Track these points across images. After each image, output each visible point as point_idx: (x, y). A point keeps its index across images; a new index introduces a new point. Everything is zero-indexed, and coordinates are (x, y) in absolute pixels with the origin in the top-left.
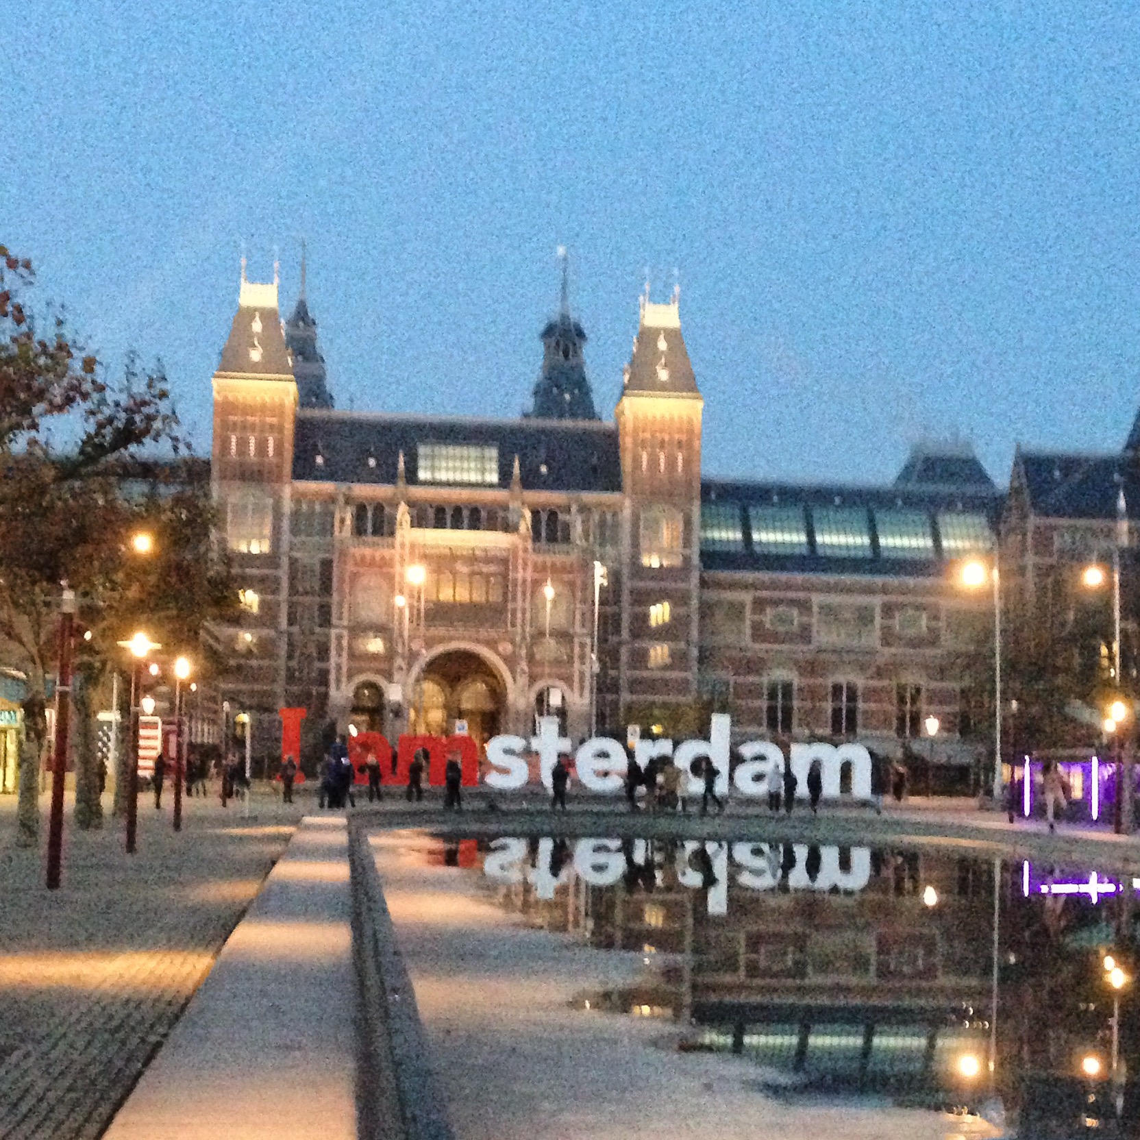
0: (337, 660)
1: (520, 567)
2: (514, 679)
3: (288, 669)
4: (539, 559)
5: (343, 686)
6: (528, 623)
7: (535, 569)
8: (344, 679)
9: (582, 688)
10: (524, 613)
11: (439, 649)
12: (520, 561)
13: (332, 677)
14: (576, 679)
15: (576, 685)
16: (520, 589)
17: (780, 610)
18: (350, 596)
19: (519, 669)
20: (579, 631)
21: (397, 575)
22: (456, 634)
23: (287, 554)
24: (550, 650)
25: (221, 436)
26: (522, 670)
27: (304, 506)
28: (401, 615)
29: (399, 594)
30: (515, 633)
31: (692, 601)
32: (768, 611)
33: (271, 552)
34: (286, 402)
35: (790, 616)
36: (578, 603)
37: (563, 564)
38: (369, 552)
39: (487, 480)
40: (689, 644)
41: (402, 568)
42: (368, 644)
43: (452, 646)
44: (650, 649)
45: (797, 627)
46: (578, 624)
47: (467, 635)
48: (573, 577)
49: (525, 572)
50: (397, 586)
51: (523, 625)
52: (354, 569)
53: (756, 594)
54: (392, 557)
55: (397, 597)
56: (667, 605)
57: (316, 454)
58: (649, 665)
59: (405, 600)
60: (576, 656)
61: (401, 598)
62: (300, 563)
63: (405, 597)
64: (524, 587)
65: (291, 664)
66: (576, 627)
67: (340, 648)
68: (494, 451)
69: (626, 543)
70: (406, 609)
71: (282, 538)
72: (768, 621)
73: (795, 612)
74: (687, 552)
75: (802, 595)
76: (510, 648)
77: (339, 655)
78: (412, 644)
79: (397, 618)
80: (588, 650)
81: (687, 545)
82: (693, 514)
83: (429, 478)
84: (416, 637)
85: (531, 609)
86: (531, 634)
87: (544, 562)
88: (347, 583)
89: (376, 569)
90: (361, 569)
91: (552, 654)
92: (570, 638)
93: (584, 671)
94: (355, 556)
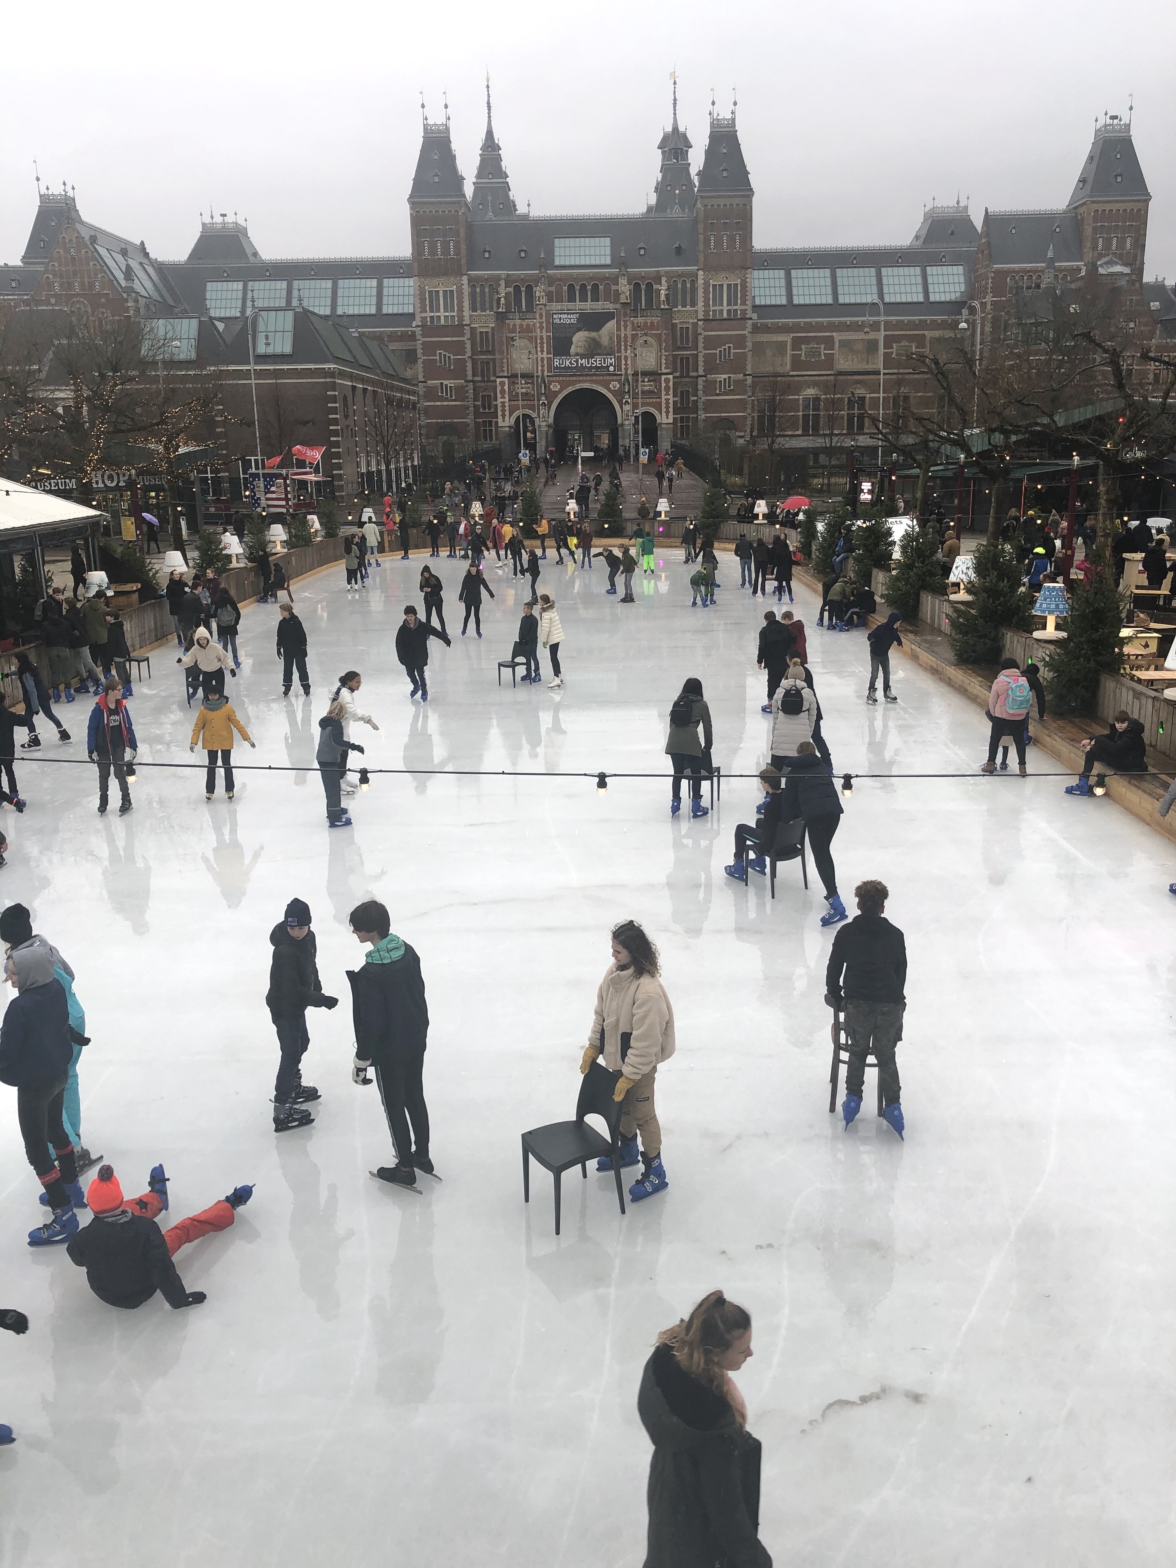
0: (502, 401)
1: (622, 328)
2: (621, 408)
3: (475, 406)
5: (507, 418)
6: (629, 367)
8: (507, 413)
9: (667, 412)
10: (626, 361)
11: (570, 389)
12: (622, 323)
13: (500, 413)
14: (664, 406)
15: (664, 410)
16: (623, 344)
17: (811, 346)
18: (507, 354)
19: (624, 401)
20: (664, 371)
21: (538, 338)
22: (581, 378)
23: (469, 325)
24: (645, 386)
25: (418, 242)
26: (627, 401)
27: (478, 290)
28: (543, 366)
29: (541, 351)
30: (621, 375)
31: (747, 344)
32: (803, 347)
33: (458, 325)
34: (460, 214)
35: (819, 350)
36: (663, 351)
37: (652, 323)
38: (518, 322)
39: (603, 262)
40: (745, 375)
41: (541, 332)
42: (522, 388)
43: (578, 386)
44: (718, 380)
45: (823, 358)
46: (663, 366)
47: (588, 378)
48: (659, 332)
49: (626, 330)
50: (539, 346)
51: (626, 369)
52: (508, 335)
53: (795, 335)
54: (534, 325)
55: (539, 354)
56: (729, 347)
57: (485, 251)
58: (718, 392)
59: (545, 355)
60: (663, 389)
61: (542, 354)
62: (478, 331)
63: (545, 353)
64: (626, 342)
65: (477, 403)
66: (663, 368)
67: (503, 392)
68: (608, 241)
69: (701, 304)
70: (545, 361)
71: (464, 314)
72: (803, 354)
73: (823, 346)
74: (743, 307)
75: (828, 334)
76: (618, 386)
77: (503, 397)
78: (551, 387)
79: (540, 368)
80: (671, 384)
81: (744, 303)
82: (748, 280)
83: (562, 263)
84: (553, 381)
85: (632, 357)
86: (632, 375)
87: (639, 323)
88: (506, 346)
89: (524, 335)
90: (513, 335)
91: (646, 388)
92: (658, 376)
93: (669, 399)
94: (509, 326)
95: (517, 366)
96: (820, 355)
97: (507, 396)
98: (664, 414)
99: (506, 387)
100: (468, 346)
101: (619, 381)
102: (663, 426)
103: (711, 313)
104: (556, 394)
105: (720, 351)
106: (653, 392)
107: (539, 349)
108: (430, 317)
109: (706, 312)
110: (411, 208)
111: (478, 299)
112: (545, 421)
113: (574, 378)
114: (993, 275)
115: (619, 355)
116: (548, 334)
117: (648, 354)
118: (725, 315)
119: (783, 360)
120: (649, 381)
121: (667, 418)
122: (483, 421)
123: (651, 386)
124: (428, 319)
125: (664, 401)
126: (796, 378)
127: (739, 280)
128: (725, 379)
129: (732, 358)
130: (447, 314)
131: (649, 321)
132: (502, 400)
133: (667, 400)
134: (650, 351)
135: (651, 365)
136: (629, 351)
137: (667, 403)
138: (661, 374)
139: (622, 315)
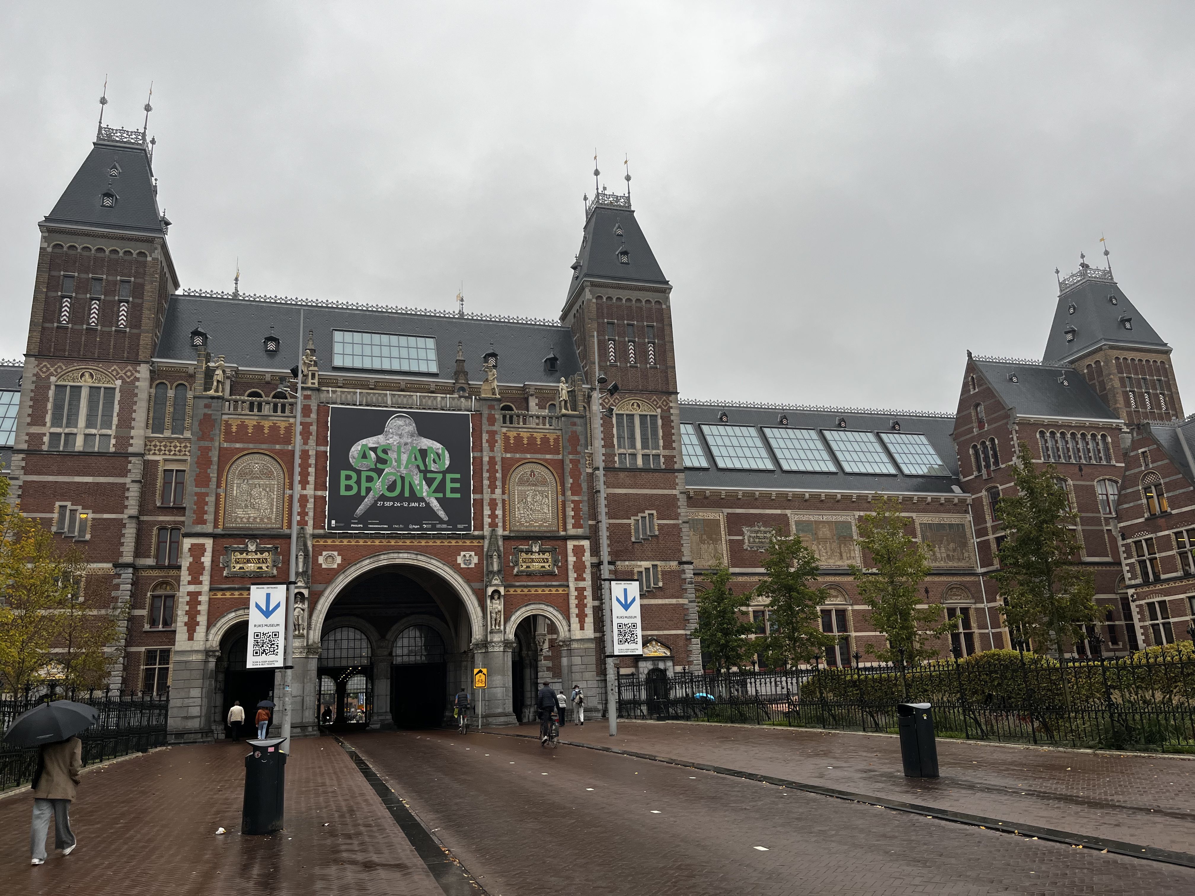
0: (192, 590)
1: (485, 445)
2: (483, 605)
3: (131, 619)
5: (201, 632)
6: (499, 521)
7: (509, 449)
8: (202, 619)
9: (582, 617)
11: (366, 566)
12: (485, 437)
13: (182, 617)
14: (573, 602)
15: (574, 611)
16: (486, 475)
17: (757, 528)
18: (218, 486)
19: (490, 590)
20: (572, 531)
21: (297, 454)
22: (393, 542)
23: (142, 455)
24: (533, 561)
25: (47, 297)
26: (496, 592)
27: (171, 393)
28: (303, 514)
29: (300, 482)
30: (483, 537)
31: (679, 511)
33: (114, 453)
34: (149, 259)
35: (768, 535)
36: (569, 493)
37: (545, 440)
38: (251, 422)
39: (423, 369)
40: (681, 563)
41: (306, 443)
42: (248, 561)
43: (384, 560)
44: (636, 570)
46: (570, 522)
47: (408, 542)
48: (560, 457)
49: (492, 450)
50: (297, 470)
51: (493, 525)
52: (225, 445)
53: (730, 511)
54: (289, 429)
55: (298, 487)
56: (651, 515)
57: (196, 333)
59: (310, 491)
60: (570, 567)
61: (304, 488)
62: (161, 469)
63: (311, 487)
64: (492, 471)
65: (137, 612)
66: (569, 526)
67: (196, 570)
68: (431, 343)
69: (598, 442)
70: (310, 505)
71: (133, 433)
73: (773, 530)
74: (667, 452)
75: (778, 512)
76: (475, 560)
77: (195, 580)
78: (321, 560)
79: (296, 518)
80: (587, 559)
81: (668, 445)
82: (672, 411)
83: (348, 364)
84: (326, 548)
85: (504, 501)
86: (505, 538)
87: (518, 438)
88: (216, 467)
89: (264, 446)
90: (238, 445)
91: (536, 566)
92: (560, 543)
93: (584, 589)
94: (228, 425)
95: (240, 512)
96: (771, 542)
97: (206, 578)
98: (574, 620)
99: (207, 560)
100: (134, 492)
101: (479, 551)
102: (575, 645)
103: (616, 459)
104: (331, 575)
105: (637, 521)
106: (551, 574)
107: (297, 478)
108: (51, 434)
109: (609, 457)
110: (43, 237)
111: (169, 409)
112: (301, 636)
113: (377, 542)
114: (1017, 428)
115: (478, 496)
116: (322, 448)
117: (538, 498)
118: (640, 463)
120: (542, 551)
121: (582, 628)
122: (149, 652)
123: (546, 561)
124: (46, 439)
125: (573, 593)
126: (740, 579)
127: (659, 410)
128: (647, 569)
129: (657, 533)
130: (93, 431)
131: (538, 436)
132: (192, 588)
133: (581, 591)
134: (541, 493)
135: (545, 520)
136: (498, 491)
137: (581, 597)
138: (566, 538)
139: (485, 421)
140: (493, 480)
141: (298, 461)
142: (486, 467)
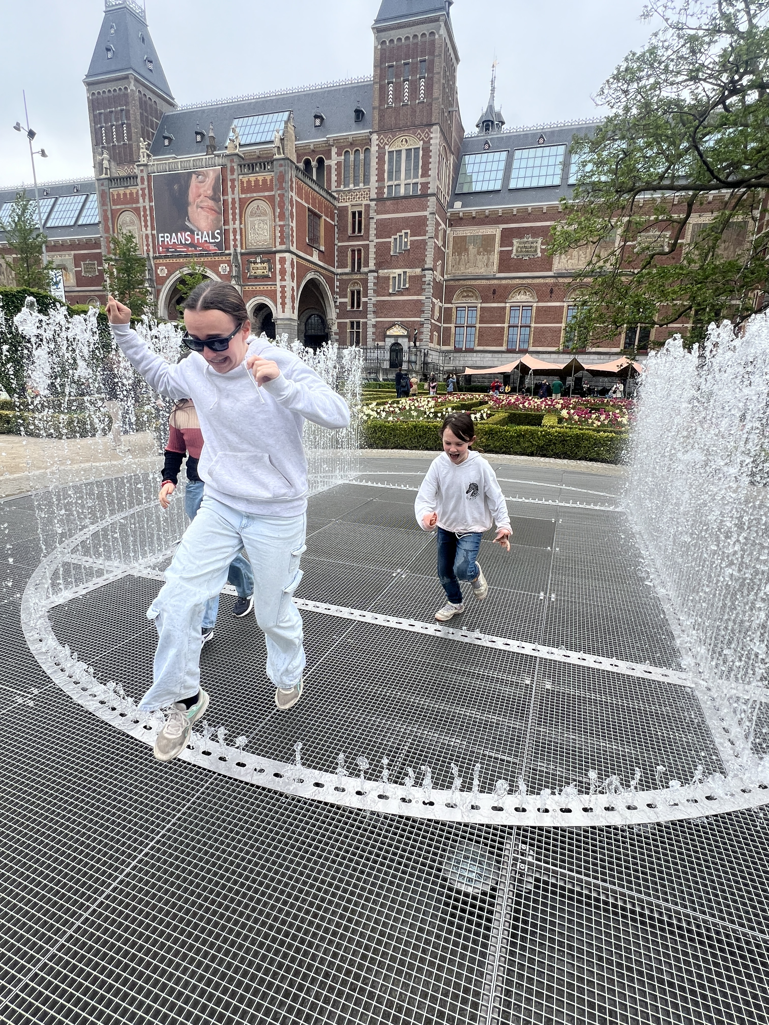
1: (230, 190)
4: (245, 180)
6: (238, 243)
7: (243, 191)
9: (283, 304)
10: (235, 235)
12: (229, 184)
14: (279, 295)
15: (279, 301)
16: (230, 212)
17: (525, 240)
20: (279, 247)
21: (142, 209)
24: (258, 269)
25: (95, 129)
28: (148, 245)
29: (145, 226)
30: (230, 254)
32: (515, 241)
35: (535, 245)
37: (265, 181)
38: (121, 191)
40: (423, 270)
41: (144, 201)
43: (186, 271)
44: (391, 276)
45: (540, 255)
46: (278, 240)
47: (195, 259)
48: (273, 193)
49: (233, 193)
50: (143, 219)
51: (235, 246)
52: (114, 207)
53: (505, 226)
54: (137, 193)
56: (406, 233)
57: (165, 138)
58: (391, 291)
59: (149, 232)
60: (278, 272)
63: (149, 228)
64: (234, 208)
66: (277, 244)
68: (285, 116)
69: (374, 178)
70: (150, 240)
72: (514, 251)
73: (540, 240)
74: (424, 180)
76: (228, 269)
78: (159, 271)
79: (145, 248)
80: (288, 265)
81: (425, 174)
82: (432, 142)
84: (160, 264)
85: (241, 229)
86: (242, 254)
87: (249, 182)
88: (110, 221)
89: (128, 206)
90: (118, 207)
91: (259, 272)
92: (273, 255)
93: (285, 286)
94: (113, 195)
96: (536, 251)
98: (279, 306)
101: (228, 262)
102: (280, 322)
103: (386, 190)
104: (162, 281)
105: (395, 239)
106: (267, 277)
107: (143, 224)
109: (380, 189)
110: (88, 90)
113: (181, 260)
117: (261, 225)
118: (402, 192)
119: (489, 259)
120: (262, 262)
121: (283, 312)
123: (265, 268)
125: (279, 289)
126: (504, 282)
127: (421, 143)
128: (400, 275)
129: (409, 247)
131: (260, 178)
133: (283, 287)
134: (263, 221)
135: (265, 241)
136: (237, 222)
137: (283, 292)
138: (275, 252)
139: (229, 172)
140: (234, 214)
141: (142, 213)
142: (230, 206)
